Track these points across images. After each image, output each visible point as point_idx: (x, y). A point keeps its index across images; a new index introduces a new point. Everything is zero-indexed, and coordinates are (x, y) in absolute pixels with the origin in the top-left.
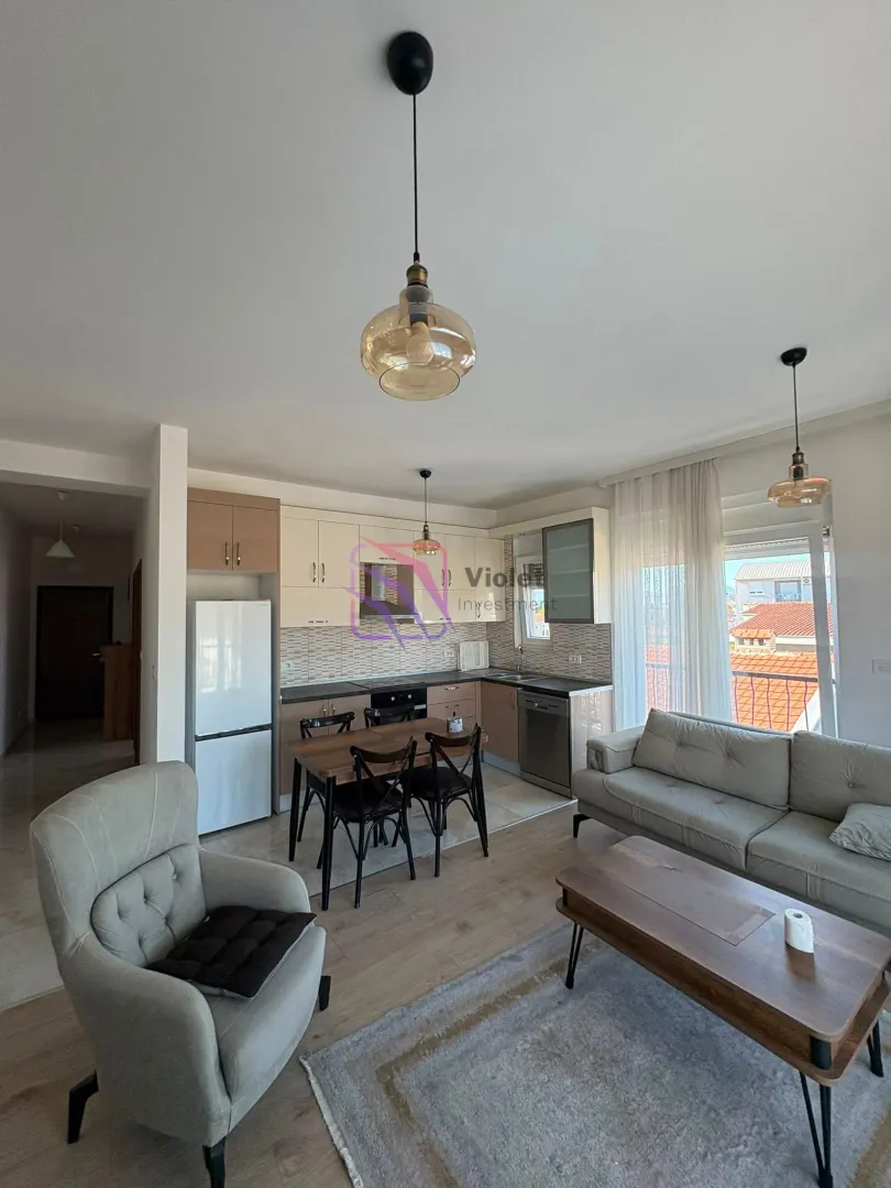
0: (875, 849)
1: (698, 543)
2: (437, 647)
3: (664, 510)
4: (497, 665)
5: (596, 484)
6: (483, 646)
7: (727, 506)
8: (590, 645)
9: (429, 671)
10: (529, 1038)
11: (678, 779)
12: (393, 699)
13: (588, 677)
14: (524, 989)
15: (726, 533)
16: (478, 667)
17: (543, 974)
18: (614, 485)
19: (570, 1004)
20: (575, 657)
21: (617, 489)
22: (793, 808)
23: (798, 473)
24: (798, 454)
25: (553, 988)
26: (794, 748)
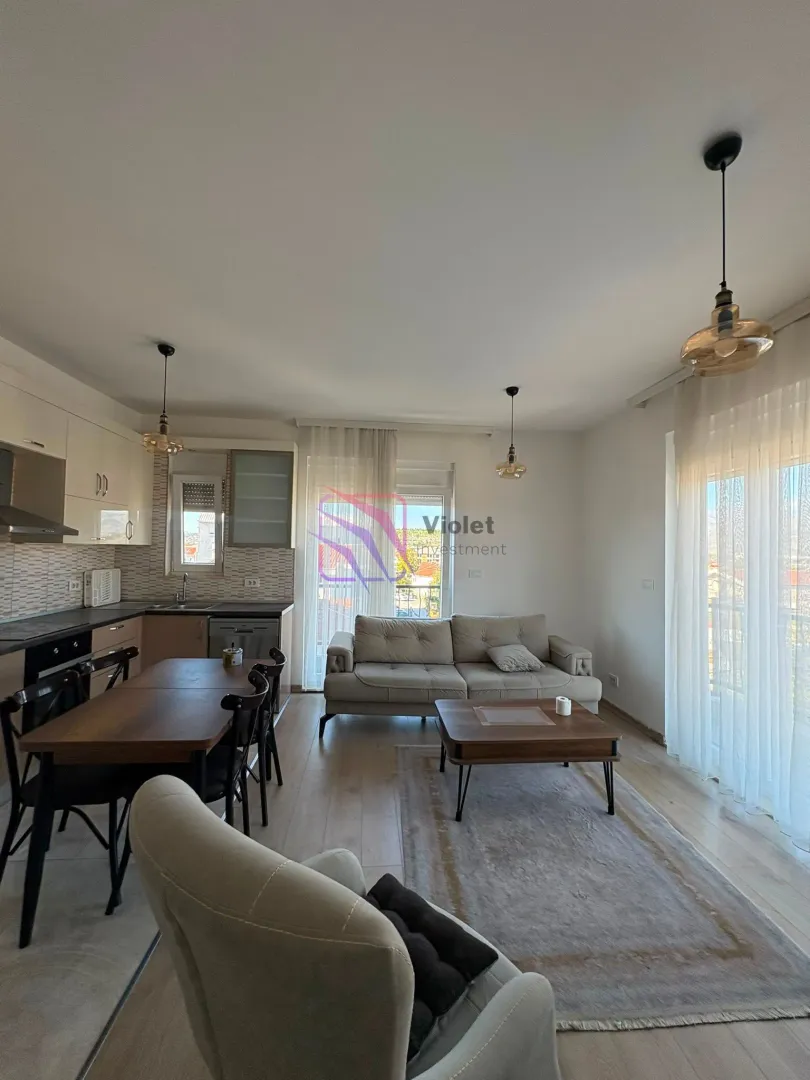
0: (518, 667)
1: (381, 489)
2: (62, 578)
3: (354, 459)
4: (129, 598)
5: (293, 422)
6: (114, 575)
7: (401, 465)
8: (270, 569)
9: (51, 610)
10: (488, 861)
11: (394, 663)
12: (56, 650)
13: (267, 599)
14: (444, 841)
15: (398, 485)
16: (108, 601)
17: (439, 825)
18: (310, 427)
19: (473, 828)
20: (252, 581)
21: (313, 431)
22: (457, 662)
23: (511, 459)
24: (512, 448)
25: (454, 828)
26: (454, 625)
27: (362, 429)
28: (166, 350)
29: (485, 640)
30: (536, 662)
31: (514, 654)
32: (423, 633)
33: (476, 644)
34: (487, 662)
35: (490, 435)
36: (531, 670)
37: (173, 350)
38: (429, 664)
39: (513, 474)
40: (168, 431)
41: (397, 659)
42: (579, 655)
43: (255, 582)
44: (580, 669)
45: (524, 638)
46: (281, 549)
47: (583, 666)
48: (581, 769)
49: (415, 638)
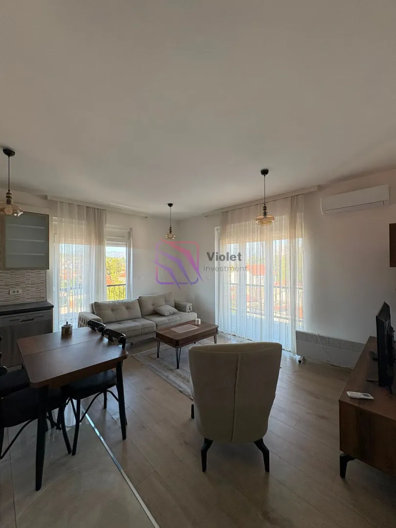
0: (169, 313)
3: (84, 222)
5: (45, 197)
8: (30, 283)
11: (118, 321)
13: (28, 301)
17: (173, 372)
18: (57, 201)
19: (184, 368)
20: (16, 290)
21: (59, 204)
22: (144, 316)
23: (171, 232)
24: (171, 228)
25: (179, 371)
26: (140, 301)
27: (79, 205)
28: (9, 152)
29: (153, 305)
30: (175, 310)
31: (168, 309)
32: (128, 306)
33: (150, 308)
34: (156, 313)
35: (146, 217)
36: (174, 314)
37: (14, 153)
38: (134, 319)
39: (172, 238)
40: (12, 203)
41: (119, 319)
42: (189, 305)
43: (18, 291)
44: (189, 311)
45: (167, 302)
46: (37, 270)
47: (190, 309)
48: (199, 343)
49: (124, 308)
